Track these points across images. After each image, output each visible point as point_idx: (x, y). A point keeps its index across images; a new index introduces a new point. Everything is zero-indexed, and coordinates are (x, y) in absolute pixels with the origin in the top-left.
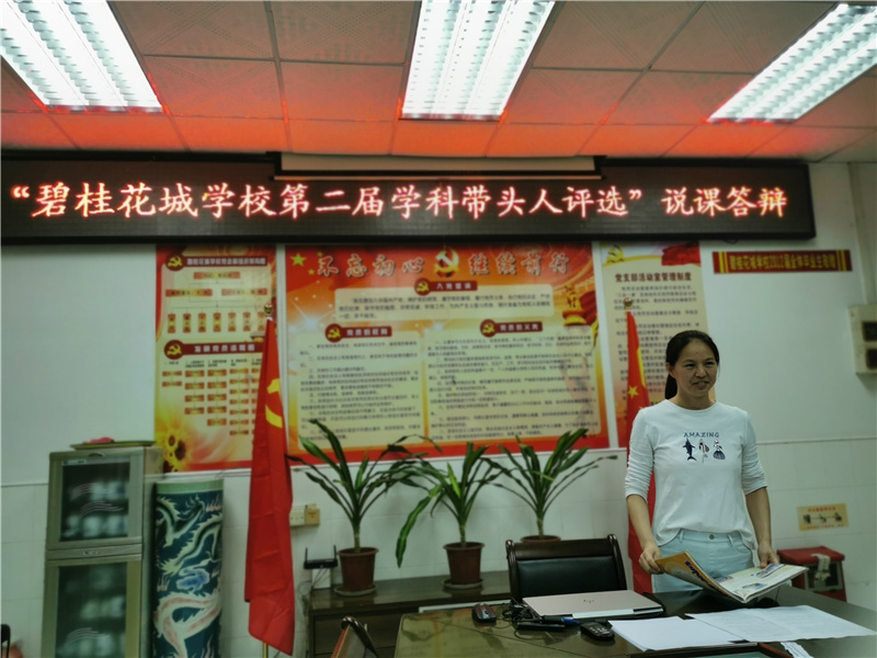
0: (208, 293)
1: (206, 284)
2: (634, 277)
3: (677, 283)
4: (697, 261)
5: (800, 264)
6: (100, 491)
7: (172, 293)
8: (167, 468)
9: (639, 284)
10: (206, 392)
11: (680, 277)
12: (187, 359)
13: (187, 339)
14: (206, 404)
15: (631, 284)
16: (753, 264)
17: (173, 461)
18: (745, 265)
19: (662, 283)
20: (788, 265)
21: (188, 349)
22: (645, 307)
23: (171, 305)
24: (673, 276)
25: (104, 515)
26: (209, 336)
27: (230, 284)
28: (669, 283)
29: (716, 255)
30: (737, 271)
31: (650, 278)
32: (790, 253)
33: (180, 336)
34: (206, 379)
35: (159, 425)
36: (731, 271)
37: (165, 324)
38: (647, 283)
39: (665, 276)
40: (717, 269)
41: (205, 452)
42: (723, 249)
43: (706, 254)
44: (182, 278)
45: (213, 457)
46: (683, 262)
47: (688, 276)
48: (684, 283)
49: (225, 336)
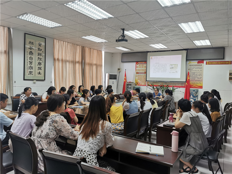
0: (140, 67)
1: (140, 66)
2: (192, 65)
3: (199, 66)
4: (203, 63)
5: (222, 63)
6: (130, 86)
7: (137, 67)
8: (136, 85)
9: (193, 66)
10: (140, 78)
11: (200, 65)
12: (138, 74)
13: (138, 72)
14: (140, 79)
15: (192, 66)
16: (213, 63)
17: (137, 84)
18: (212, 63)
19: (197, 66)
20: (219, 63)
21: (138, 73)
22: (193, 69)
23: (137, 68)
24: (199, 65)
25: (130, 89)
26: (140, 72)
27: (142, 66)
28: (198, 66)
29: (206, 62)
30: (210, 64)
31: (195, 65)
32: (220, 62)
33: (137, 72)
34: (140, 76)
35: (136, 81)
36: (209, 64)
37: (136, 70)
38: (194, 66)
39: (197, 65)
40: (206, 64)
41: (139, 84)
42: (208, 61)
43: (205, 62)
44: (138, 66)
45: (140, 84)
46: (201, 63)
47: (201, 65)
48: (201, 66)
49: (142, 72)
